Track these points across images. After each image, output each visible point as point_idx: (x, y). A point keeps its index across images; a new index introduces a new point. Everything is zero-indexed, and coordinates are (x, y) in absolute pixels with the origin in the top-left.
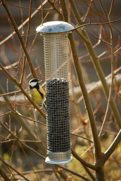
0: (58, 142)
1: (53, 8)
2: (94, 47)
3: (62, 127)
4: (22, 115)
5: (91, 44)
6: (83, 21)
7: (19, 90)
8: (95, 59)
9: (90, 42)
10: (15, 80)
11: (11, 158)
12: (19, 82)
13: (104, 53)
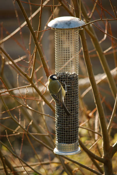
0: (62, 133)
1: (61, 5)
2: (100, 42)
3: (67, 120)
4: (33, 108)
5: (98, 40)
6: (90, 17)
7: (30, 84)
8: (101, 54)
9: (96, 37)
10: (26, 74)
11: (21, 151)
12: (30, 77)
13: (110, 48)
